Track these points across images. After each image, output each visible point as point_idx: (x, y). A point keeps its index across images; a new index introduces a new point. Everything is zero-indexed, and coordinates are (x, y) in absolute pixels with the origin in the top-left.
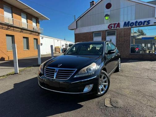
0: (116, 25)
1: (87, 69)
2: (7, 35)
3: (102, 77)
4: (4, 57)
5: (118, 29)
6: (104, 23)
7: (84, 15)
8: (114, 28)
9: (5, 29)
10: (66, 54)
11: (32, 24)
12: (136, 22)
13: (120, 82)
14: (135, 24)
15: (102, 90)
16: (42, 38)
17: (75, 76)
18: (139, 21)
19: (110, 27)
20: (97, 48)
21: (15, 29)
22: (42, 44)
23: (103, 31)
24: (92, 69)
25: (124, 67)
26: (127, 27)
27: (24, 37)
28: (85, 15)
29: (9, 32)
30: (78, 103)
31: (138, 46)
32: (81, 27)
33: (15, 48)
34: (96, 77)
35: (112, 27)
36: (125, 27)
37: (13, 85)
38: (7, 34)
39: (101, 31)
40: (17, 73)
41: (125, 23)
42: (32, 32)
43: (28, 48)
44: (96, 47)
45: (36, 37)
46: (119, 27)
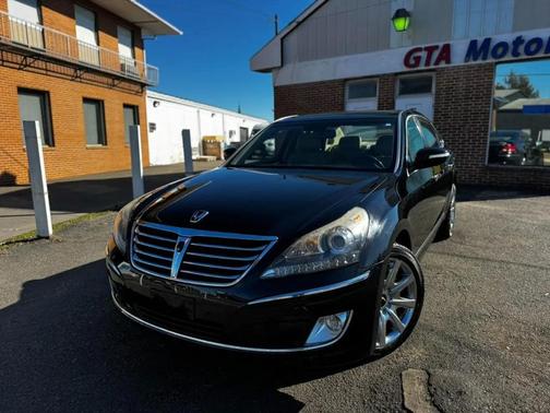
0: (436, 54)
1: (325, 239)
2: (22, 91)
3: (393, 272)
4: (12, 171)
5: (443, 69)
6: (388, 47)
7: (312, 13)
8: (428, 63)
9: (11, 65)
10: (235, 163)
11: (117, 50)
12: (519, 41)
13: (459, 284)
14: (511, 47)
15: (390, 328)
16: (155, 103)
17: (270, 273)
18: (528, 35)
19: (412, 62)
20: (362, 143)
21: (51, 66)
22: (153, 127)
23: (383, 78)
24: (348, 237)
25: (464, 217)
26: (479, 62)
27: (86, 100)
28: (315, 15)
29: (30, 79)
30: (281, 390)
31: (514, 136)
32: (300, 61)
33: (36, 138)
34: (366, 275)
35: (418, 60)
36: (472, 63)
37: (20, 289)
38: (23, 85)
39: (377, 76)
40: (48, 238)
41: (473, 43)
42: (117, 79)
43: (102, 138)
44: (358, 138)
45: (132, 100)
46: (448, 61)
